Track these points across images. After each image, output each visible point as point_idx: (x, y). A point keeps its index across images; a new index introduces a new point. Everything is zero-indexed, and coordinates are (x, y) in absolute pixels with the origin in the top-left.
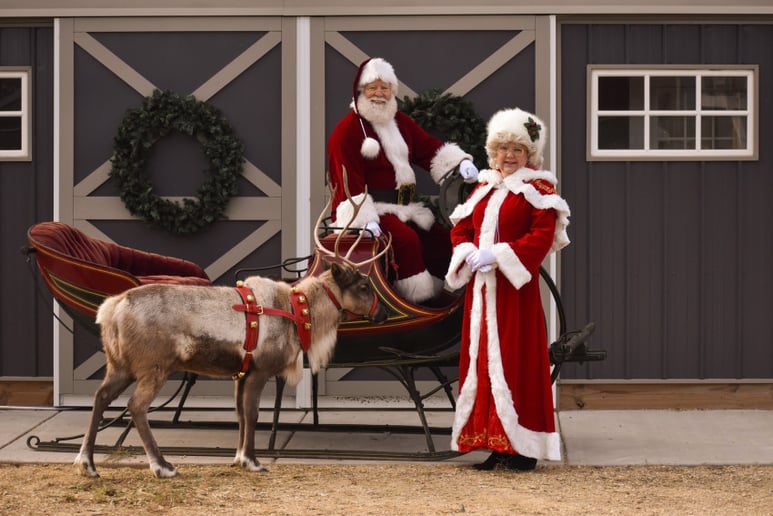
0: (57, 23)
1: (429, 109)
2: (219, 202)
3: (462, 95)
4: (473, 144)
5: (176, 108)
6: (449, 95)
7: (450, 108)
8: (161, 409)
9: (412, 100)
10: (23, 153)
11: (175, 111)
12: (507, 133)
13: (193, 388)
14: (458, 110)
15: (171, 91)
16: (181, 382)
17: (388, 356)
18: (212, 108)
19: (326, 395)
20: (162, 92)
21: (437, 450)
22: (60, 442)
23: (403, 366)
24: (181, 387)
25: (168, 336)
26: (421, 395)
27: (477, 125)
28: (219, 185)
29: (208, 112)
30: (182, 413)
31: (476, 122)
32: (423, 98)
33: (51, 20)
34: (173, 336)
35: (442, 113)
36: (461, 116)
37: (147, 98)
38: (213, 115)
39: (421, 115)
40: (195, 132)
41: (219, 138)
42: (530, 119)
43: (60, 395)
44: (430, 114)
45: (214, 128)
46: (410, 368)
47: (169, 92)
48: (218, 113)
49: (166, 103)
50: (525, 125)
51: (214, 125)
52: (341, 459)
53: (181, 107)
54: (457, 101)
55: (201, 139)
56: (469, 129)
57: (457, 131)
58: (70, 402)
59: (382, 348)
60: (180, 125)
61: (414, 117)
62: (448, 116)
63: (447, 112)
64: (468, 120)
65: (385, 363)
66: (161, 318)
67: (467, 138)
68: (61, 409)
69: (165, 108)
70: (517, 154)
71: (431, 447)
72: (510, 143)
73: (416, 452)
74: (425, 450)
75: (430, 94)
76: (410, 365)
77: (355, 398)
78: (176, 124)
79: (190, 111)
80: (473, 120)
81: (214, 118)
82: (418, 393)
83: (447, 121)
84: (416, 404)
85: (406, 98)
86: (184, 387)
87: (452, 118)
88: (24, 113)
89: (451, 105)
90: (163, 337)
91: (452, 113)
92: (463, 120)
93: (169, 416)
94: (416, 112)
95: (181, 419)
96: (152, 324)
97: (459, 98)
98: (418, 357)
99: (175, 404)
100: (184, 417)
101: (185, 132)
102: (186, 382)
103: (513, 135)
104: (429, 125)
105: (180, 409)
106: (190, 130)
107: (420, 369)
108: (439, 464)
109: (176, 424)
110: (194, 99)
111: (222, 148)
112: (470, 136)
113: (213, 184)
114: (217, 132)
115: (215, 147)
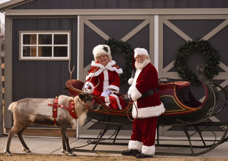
0: (78, 17)
1: (196, 44)
2: (129, 74)
3: (207, 40)
4: (210, 55)
5: (116, 44)
6: (203, 40)
7: (203, 44)
8: (109, 139)
9: (191, 42)
10: (68, 58)
11: (116, 45)
12: (99, 53)
13: (119, 132)
14: (205, 45)
15: (115, 38)
16: (115, 130)
17: (179, 122)
18: (127, 44)
19: (163, 135)
20: (111, 39)
21: (194, 153)
22: (75, 149)
23: (184, 126)
24: (115, 132)
25: (27, 115)
26: (190, 135)
27: (211, 50)
28: (129, 69)
29: (126, 45)
30: (116, 140)
31: (211, 48)
32: (194, 41)
33: (77, 16)
34: (28, 115)
35: (200, 46)
36: (206, 47)
37: (107, 41)
38: (127, 46)
39: (193, 46)
40: (122, 52)
41: (129, 54)
42: (104, 46)
43: (79, 134)
44: (196, 46)
45: (128, 50)
46: (186, 127)
47: (114, 39)
48: (129, 45)
49: (113, 42)
50: (103, 49)
51: (128, 49)
52: (163, 155)
53: (117, 44)
54: (205, 42)
55: (124, 54)
56: (209, 51)
57: (205, 51)
58: (81, 136)
59: (177, 120)
60: (117, 49)
61: (191, 47)
62: (202, 47)
63: (202, 45)
64: (209, 48)
65: (178, 125)
66: (25, 109)
67: (208, 54)
68: (79, 138)
69: (112, 44)
70: (104, 58)
71: (192, 152)
72: (101, 55)
73: (188, 153)
74: (190, 153)
75: (197, 40)
76: (186, 125)
77: (172, 136)
78: (116, 49)
79: (121, 45)
80: (210, 48)
81: (128, 47)
82: (189, 134)
83: (202, 48)
84: (188, 138)
85: (189, 41)
86: (116, 132)
87: (203, 47)
88: (68, 45)
89: (203, 43)
90: (25, 115)
91: (204, 46)
92: (207, 48)
93: (112, 141)
94: (192, 45)
95: (115, 142)
96: (22, 110)
97: (206, 41)
98: (188, 123)
99: (113, 137)
100: (116, 142)
101: (118, 51)
102: (117, 130)
103: (101, 53)
104: (196, 49)
105: (115, 139)
106: (120, 51)
107: (190, 127)
108: (194, 157)
109: (114, 144)
110: (122, 41)
111: (130, 57)
112: (209, 53)
113: (127, 68)
114: (128, 52)
115: (128, 56)
